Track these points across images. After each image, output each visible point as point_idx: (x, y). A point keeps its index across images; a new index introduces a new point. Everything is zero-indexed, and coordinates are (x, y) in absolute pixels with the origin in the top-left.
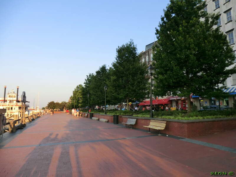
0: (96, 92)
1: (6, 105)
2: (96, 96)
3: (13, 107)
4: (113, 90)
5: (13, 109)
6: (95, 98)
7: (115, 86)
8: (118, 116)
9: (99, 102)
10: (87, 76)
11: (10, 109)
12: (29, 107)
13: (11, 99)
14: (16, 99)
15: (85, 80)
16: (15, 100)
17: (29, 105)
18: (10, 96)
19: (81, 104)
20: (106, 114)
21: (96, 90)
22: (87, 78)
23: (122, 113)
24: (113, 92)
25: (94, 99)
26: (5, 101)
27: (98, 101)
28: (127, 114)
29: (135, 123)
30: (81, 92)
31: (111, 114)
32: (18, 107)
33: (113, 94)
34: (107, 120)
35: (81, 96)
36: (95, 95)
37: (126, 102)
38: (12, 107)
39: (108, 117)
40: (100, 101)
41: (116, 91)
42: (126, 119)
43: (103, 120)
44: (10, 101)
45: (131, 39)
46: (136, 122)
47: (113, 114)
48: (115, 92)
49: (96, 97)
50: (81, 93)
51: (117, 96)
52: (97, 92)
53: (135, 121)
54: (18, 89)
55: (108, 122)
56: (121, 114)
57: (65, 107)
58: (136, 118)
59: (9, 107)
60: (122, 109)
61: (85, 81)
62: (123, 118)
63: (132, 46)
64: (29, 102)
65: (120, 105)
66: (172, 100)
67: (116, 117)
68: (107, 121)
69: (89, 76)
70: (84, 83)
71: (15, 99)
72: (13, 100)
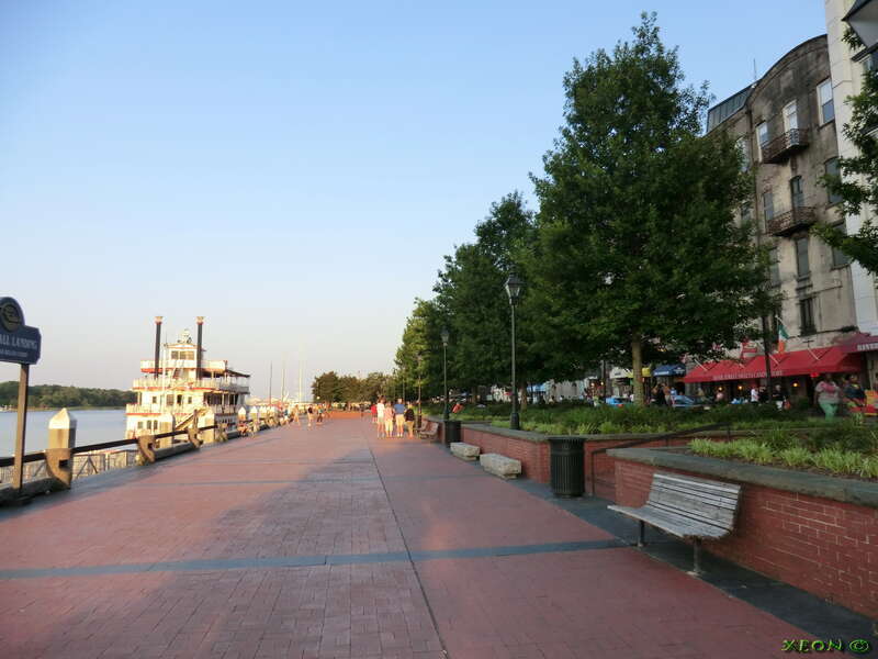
0: (478, 323)
1: (160, 389)
2: (478, 339)
3: (186, 395)
4: (554, 296)
5: (185, 400)
6: (473, 347)
7: (562, 278)
8: (578, 445)
9: (492, 370)
10: (449, 259)
11: (176, 401)
12: (246, 393)
13: (179, 363)
14: (195, 366)
15: (441, 276)
16: (193, 369)
17: (248, 388)
18: (175, 355)
19: (423, 377)
20: (518, 428)
21: (480, 312)
22: (449, 266)
23: (606, 426)
24: (553, 309)
25: (468, 355)
26: (157, 372)
27: (489, 362)
28: (635, 432)
29: (727, 521)
30: (420, 328)
31: (542, 427)
32: (201, 393)
33: (556, 320)
34: (518, 462)
35: (422, 343)
36: (475, 335)
37: (627, 363)
38: (180, 393)
39: (525, 445)
40: (500, 360)
41: (571, 302)
42: (637, 472)
43: (498, 463)
44: (176, 374)
45: (644, 16)
46: (742, 514)
47: (555, 430)
48: (566, 307)
49: (480, 343)
50: (423, 331)
51: (577, 327)
52: (482, 319)
53: (730, 503)
54: (200, 325)
55: (523, 475)
56: (602, 428)
57: (379, 396)
58: (735, 473)
59: (170, 393)
60: (608, 400)
61: (440, 280)
62: (619, 466)
63: (653, 51)
64: (247, 376)
65: (597, 382)
66: (864, 353)
67: (566, 451)
68: (518, 469)
69: (454, 259)
70: (436, 290)
71: (193, 364)
72: (186, 366)
